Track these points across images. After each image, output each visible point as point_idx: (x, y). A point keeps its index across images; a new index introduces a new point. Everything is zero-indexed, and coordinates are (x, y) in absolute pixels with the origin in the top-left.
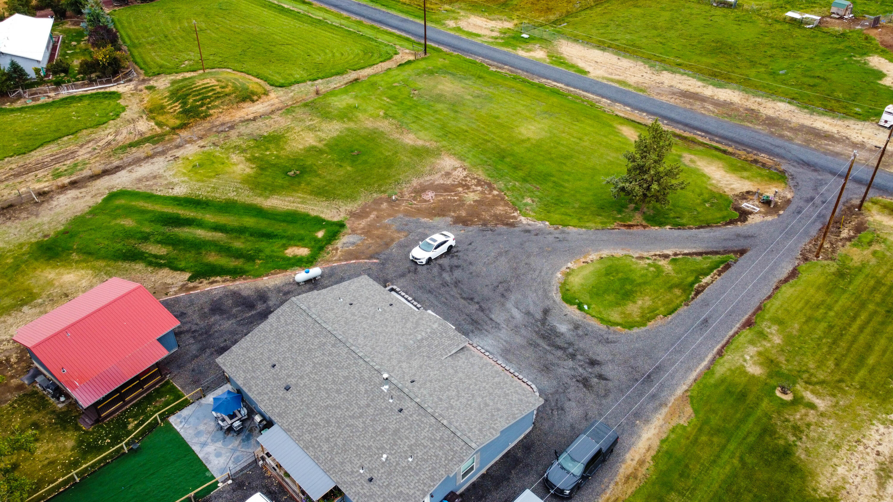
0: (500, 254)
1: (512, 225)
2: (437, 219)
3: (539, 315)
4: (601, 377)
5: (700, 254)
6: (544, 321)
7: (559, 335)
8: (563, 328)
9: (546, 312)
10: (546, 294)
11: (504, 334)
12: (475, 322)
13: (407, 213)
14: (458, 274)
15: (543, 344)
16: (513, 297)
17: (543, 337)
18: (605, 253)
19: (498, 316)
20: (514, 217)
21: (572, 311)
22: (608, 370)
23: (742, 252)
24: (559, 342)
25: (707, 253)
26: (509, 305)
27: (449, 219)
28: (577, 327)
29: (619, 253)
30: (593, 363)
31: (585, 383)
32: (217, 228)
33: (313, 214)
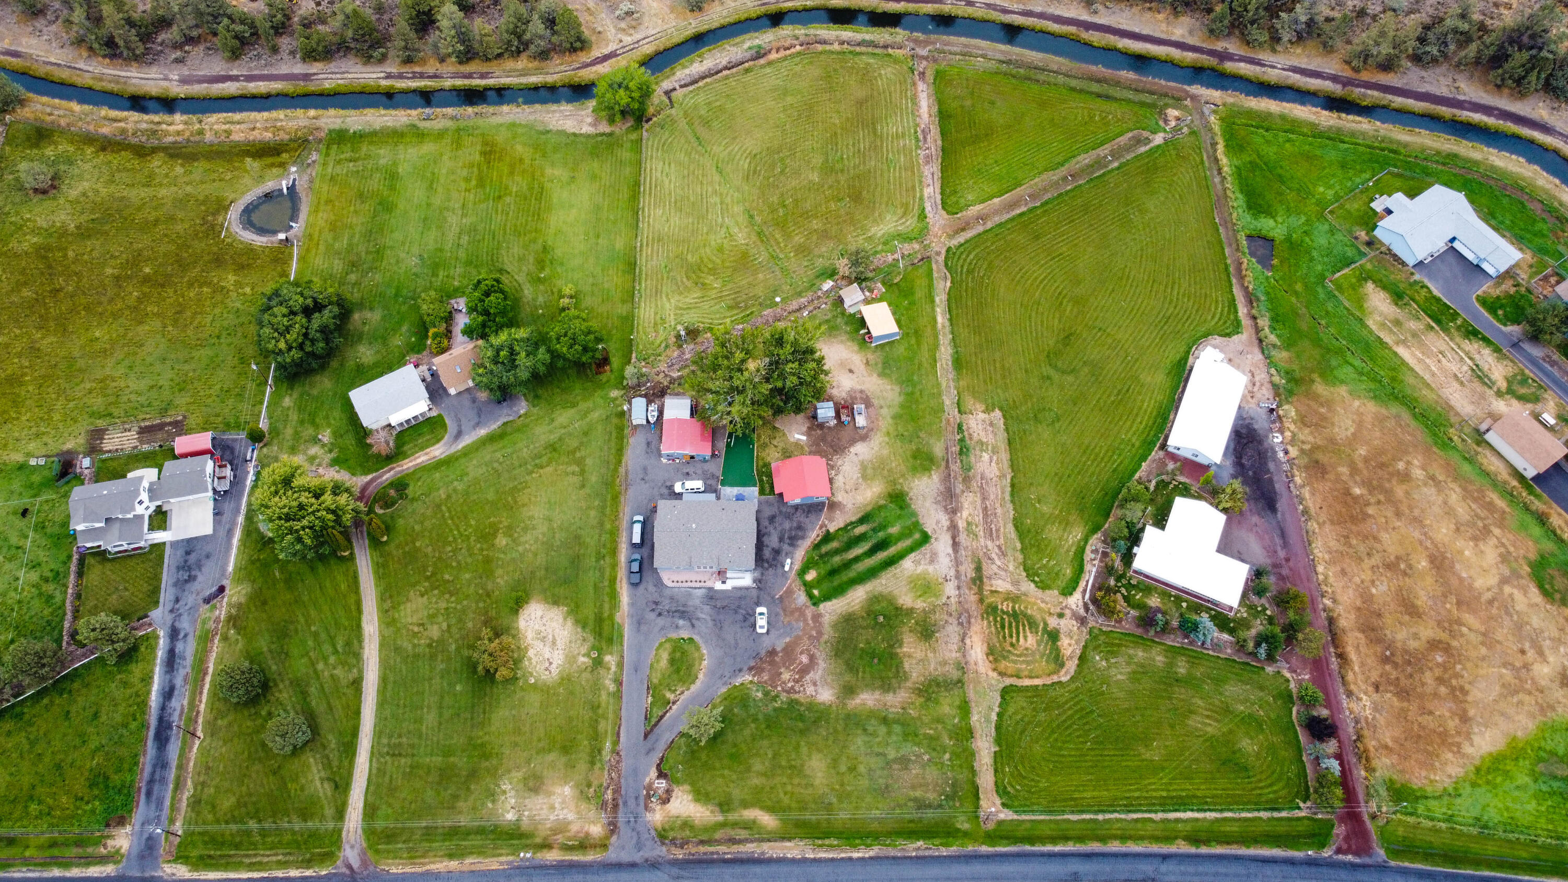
0: (737, 644)
1: (750, 669)
2: (783, 645)
3: (694, 621)
4: (653, 610)
5: (662, 717)
6: (690, 620)
7: (680, 618)
8: (681, 622)
9: (693, 626)
10: (699, 634)
11: (697, 602)
12: (711, 598)
13: (798, 638)
14: (740, 617)
15: (681, 608)
16: (710, 624)
17: (684, 612)
18: (698, 683)
19: (707, 608)
20: (754, 676)
21: (685, 635)
22: (652, 616)
23: (646, 736)
24: (677, 614)
25: (659, 721)
26: (708, 618)
27: (778, 649)
28: (677, 627)
29: (693, 688)
30: (660, 614)
31: (656, 603)
32: (857, 559)
33: (834, 601)
